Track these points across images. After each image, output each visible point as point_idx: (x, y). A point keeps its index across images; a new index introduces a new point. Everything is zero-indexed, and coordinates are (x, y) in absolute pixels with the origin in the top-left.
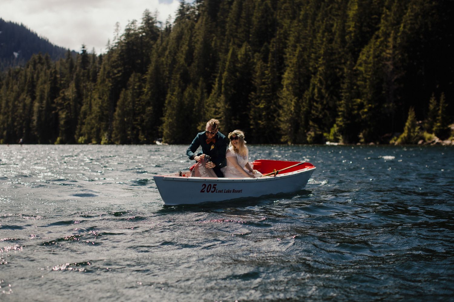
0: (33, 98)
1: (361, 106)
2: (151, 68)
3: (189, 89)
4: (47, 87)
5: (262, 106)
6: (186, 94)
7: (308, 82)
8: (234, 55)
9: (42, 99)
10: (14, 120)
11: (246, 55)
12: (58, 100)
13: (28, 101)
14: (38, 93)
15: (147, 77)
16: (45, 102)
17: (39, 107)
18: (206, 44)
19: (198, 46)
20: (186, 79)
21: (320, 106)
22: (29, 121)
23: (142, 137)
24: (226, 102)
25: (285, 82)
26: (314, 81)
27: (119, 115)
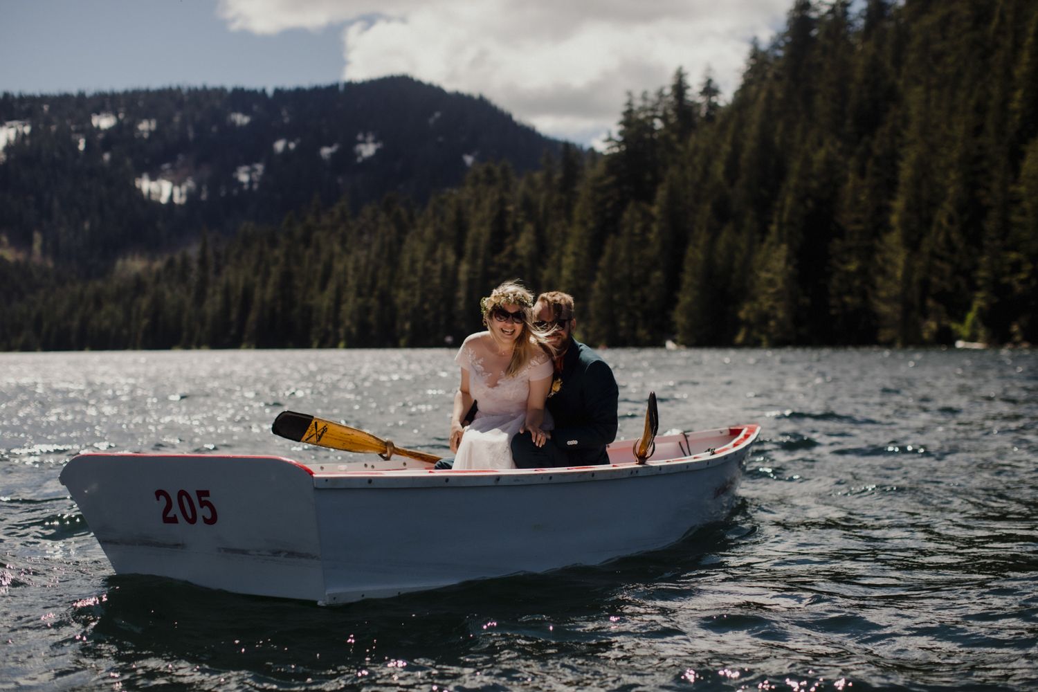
0: (460, 254)
1: (1016, 267)
2: (661, 193)
3: (726, 235)
4: (486, 232)
5: (852, 267)
6: (721, 245)
7: (928, 222)
8: (808, 162)
9: (475, 255)
10: (424, 299)
11: (829, 163)
12: (501, 258)
13: (451, 259)
14: (469, 246)
15: (655, 210)
16: (480, 262)
17: (469, 272)
18: (765, 141)
19: (750, 145)
20: (723, 213)
21: (947, 268)
22: (450, 301)
23: (642, 333)
24: (788, 261)
25: (894, 219)
26: (941, 217)
27: (602, 288)
